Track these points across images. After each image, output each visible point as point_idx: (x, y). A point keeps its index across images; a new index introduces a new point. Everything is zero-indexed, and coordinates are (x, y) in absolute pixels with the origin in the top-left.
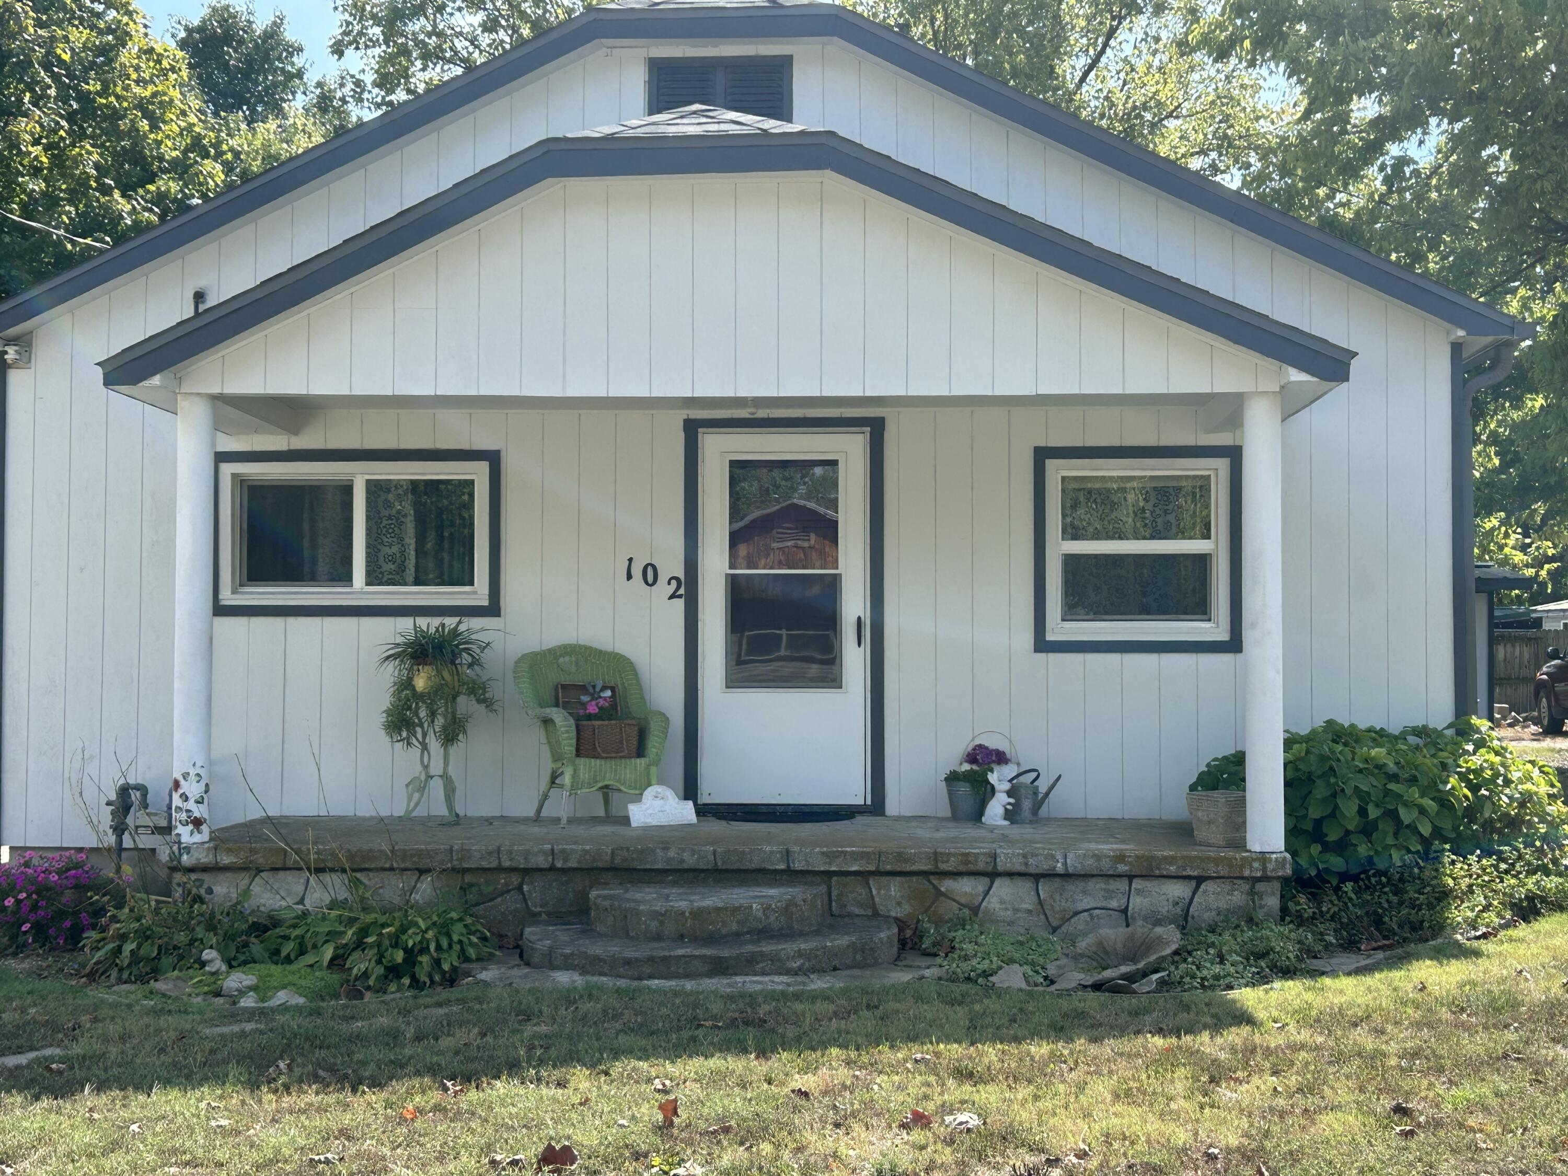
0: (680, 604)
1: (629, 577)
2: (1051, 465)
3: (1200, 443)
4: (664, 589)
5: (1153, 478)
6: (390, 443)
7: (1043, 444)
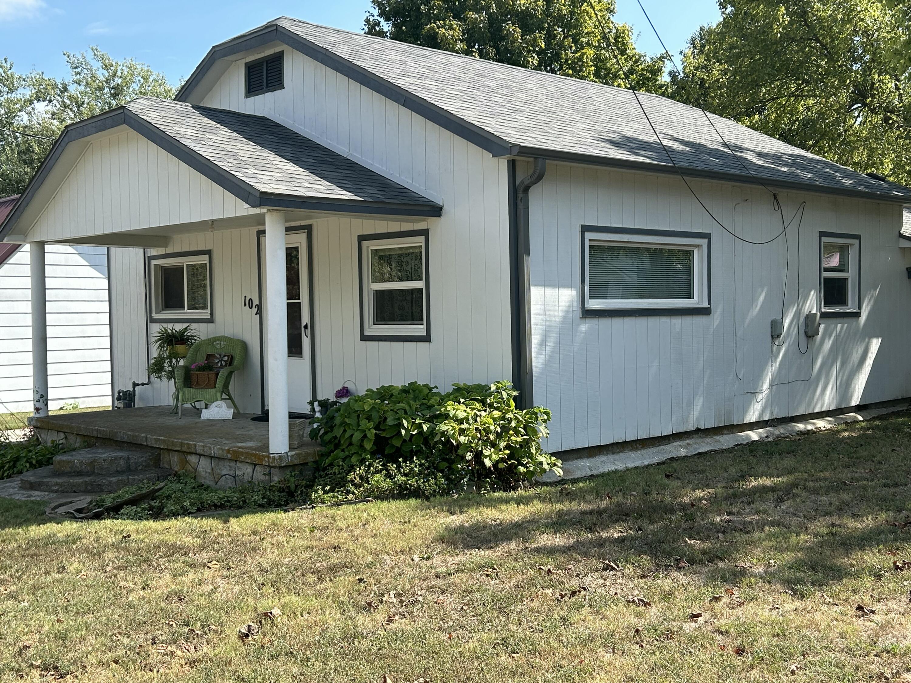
0: (258, 315)
1: (245, 305)
2: (365, 244)
3: (416, 229)
4: (255, 310)
5: (400, 249)
6: (186, 249)
7: (361, 234)
